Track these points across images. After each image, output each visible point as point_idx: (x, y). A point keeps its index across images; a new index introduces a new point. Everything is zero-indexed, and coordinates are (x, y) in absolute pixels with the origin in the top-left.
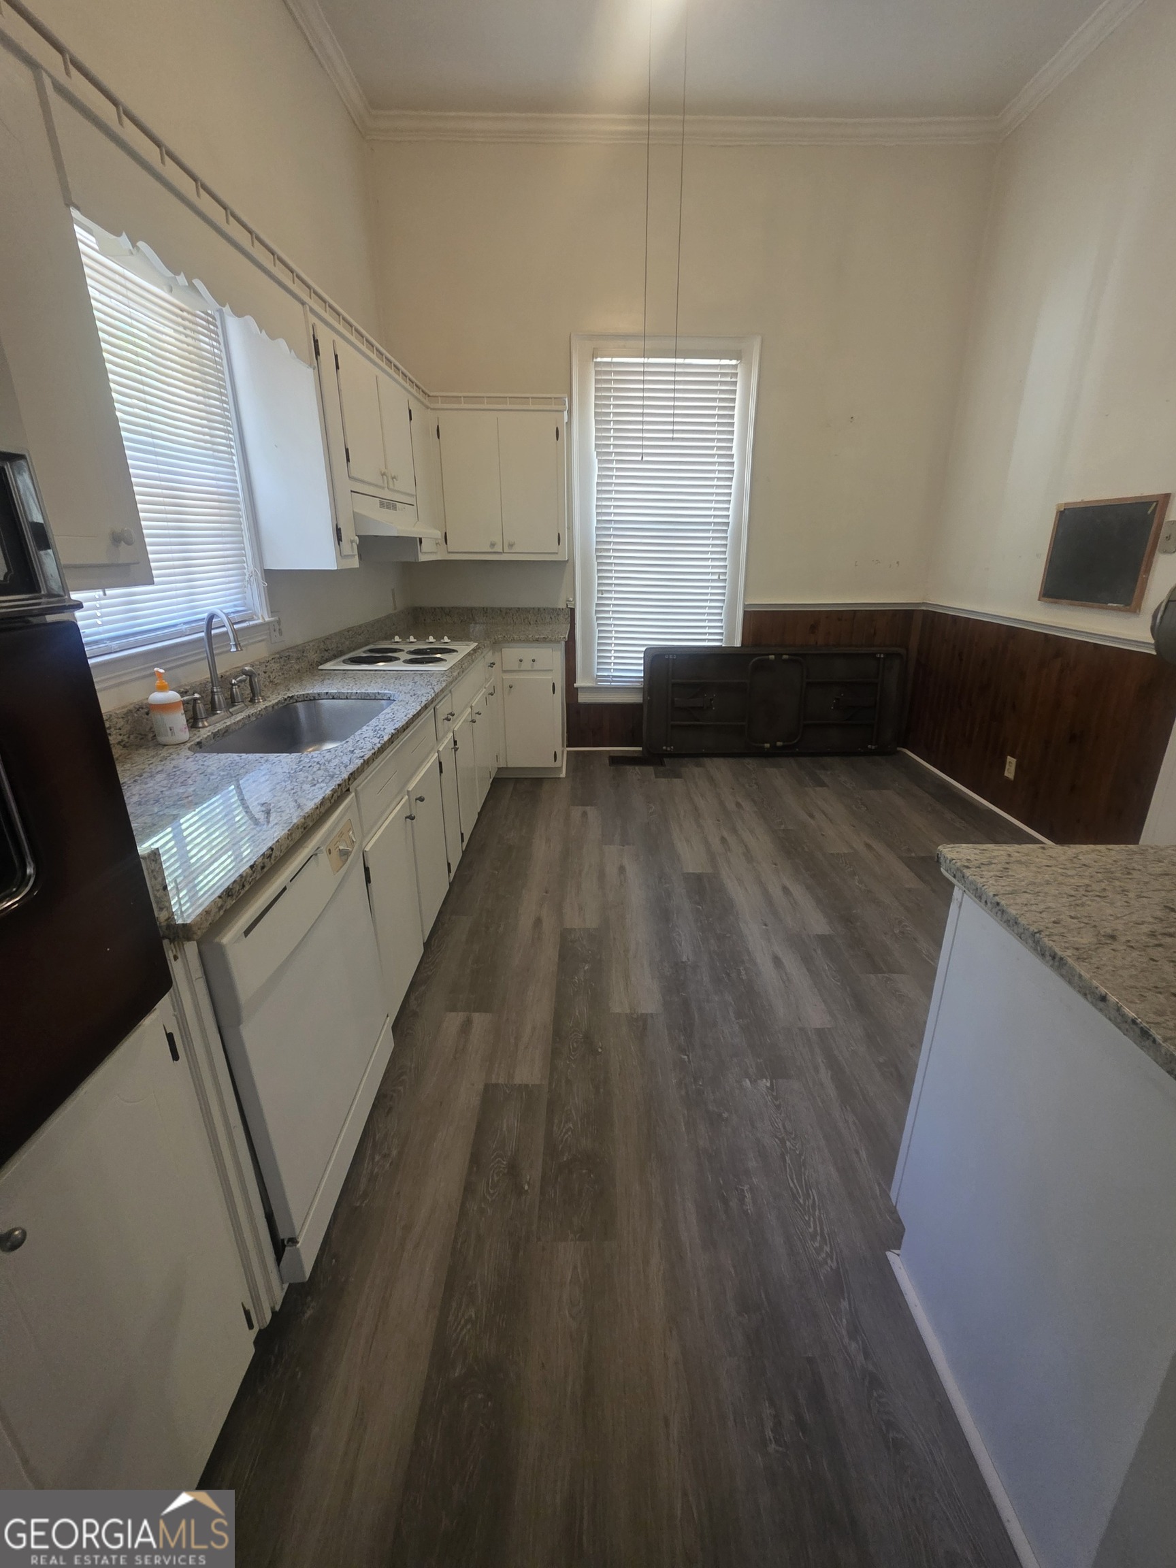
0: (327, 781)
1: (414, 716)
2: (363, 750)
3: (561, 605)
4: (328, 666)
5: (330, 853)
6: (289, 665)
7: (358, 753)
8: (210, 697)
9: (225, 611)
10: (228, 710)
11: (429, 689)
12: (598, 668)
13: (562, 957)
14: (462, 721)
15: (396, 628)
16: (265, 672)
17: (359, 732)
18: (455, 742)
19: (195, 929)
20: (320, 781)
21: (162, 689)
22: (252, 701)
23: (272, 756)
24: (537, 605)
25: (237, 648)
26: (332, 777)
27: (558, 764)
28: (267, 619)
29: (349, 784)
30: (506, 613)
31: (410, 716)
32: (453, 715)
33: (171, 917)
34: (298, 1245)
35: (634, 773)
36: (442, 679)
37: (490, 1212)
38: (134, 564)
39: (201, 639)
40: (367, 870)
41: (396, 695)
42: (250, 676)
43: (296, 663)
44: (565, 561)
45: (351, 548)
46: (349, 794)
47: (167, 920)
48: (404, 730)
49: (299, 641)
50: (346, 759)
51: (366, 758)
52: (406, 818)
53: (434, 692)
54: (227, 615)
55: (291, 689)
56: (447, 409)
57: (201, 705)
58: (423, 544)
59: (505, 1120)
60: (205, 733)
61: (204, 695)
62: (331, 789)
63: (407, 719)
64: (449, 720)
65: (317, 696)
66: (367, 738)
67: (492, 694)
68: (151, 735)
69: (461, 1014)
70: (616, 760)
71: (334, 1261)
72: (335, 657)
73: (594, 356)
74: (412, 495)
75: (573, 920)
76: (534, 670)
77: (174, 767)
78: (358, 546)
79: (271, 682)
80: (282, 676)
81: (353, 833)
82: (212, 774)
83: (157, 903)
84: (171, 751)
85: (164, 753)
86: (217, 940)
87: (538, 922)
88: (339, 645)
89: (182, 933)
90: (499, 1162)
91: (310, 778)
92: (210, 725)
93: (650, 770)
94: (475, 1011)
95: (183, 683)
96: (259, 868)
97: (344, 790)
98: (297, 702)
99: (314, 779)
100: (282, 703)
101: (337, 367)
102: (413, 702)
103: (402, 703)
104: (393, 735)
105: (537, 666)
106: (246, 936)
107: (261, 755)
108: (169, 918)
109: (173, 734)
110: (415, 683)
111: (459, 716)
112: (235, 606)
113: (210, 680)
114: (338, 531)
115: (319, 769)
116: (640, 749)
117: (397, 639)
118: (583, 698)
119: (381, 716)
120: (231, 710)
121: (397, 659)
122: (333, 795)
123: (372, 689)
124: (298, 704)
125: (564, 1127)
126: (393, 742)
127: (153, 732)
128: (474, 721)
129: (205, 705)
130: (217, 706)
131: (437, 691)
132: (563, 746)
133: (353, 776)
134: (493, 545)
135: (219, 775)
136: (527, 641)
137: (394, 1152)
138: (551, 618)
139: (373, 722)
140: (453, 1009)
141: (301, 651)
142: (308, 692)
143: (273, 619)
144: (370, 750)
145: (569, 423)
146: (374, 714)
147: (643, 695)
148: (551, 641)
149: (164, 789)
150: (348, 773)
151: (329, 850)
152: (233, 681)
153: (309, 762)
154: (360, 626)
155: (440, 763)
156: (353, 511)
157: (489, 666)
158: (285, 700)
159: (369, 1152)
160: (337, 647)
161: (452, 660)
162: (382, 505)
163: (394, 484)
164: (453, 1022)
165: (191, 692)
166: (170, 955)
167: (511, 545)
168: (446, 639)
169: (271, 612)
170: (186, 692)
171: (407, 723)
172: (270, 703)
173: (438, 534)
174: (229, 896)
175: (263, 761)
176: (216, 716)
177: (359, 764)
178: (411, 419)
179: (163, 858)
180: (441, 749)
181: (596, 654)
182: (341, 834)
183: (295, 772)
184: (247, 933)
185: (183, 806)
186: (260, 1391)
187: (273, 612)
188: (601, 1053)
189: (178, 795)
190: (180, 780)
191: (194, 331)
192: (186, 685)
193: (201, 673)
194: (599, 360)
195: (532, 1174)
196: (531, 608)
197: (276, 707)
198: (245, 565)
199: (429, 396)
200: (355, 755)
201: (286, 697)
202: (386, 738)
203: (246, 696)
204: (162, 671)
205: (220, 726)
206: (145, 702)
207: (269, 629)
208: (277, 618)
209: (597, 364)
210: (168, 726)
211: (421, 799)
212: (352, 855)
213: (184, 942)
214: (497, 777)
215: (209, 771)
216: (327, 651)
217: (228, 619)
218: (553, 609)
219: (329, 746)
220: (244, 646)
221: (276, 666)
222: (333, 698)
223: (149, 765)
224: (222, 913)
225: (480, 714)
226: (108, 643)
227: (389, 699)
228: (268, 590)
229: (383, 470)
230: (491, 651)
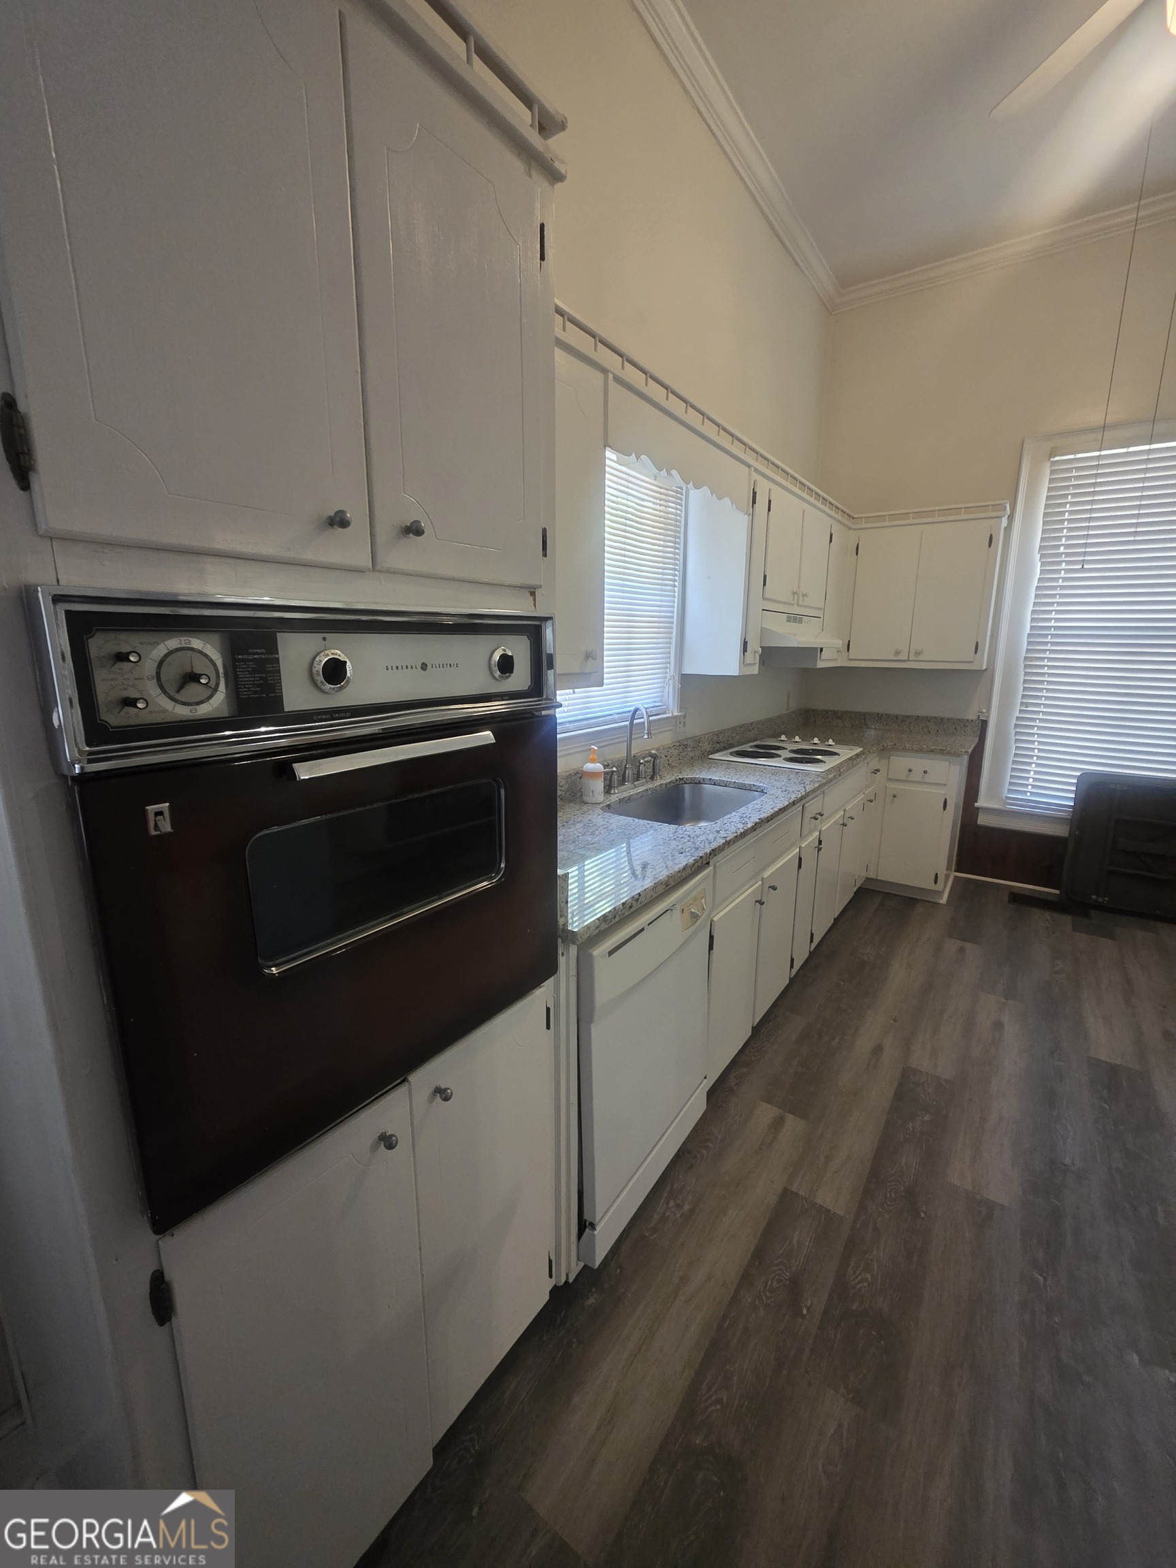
0: (692, 852)
1: (780, 810)
2: (727, 832)
3: (972, 716)
4: (716, 756)
5: (683, 912)
6: (686, 753)
7: (723, 833)
8: (623, 772)
9: (645, 706)
10: (633, 783)
11: (801, 788)
12: (1008, 789)
13: (899, 1096)
14: (831, 822)
15: (786, 727)
16: (666, 756)
17: (728, 816)
18: (820, 842)
19: (578, 936)
20: (687, 850)
21: (593, 761)
22: (652, 778)
23: (656, 824)
24: (941, 715)
25: (648, 736)
26: (697, 849)
27: (939, 887)
28: (676, 714)
29: (709, 858)
30: (903, 721)
31: (776, 809)
32: (822, 815)
33: (565, 924)
34: (596, 1232)
35: (1041, 919)
36: (816, 780)
37: (762, 1313)
38: (594, 672)
39: (626, 726)
40: (711, 938)
41: (769, 789)
42: (655, 758)
43: (691, 751)
44: (981, 671)
45: (753, 657)
46: (708, 867)
47: (563, 925)
48: (768, 821)
49: (698, 733)
50: (711, 837)
51: (728, 839)
52: (756, 902)
53: (805, 791)
54: (646, 708)
55: (683, 772)
56: (870, 528)
57: (616, 777)
58: (823, 652)
59: (797, 1233)
60: (614, 798)
61: (619, 769)
62: (694, 859)
63: (772, 811)
64: (816, 819)
65: (702, 780)
66: (733, 823)
67: (871, 801)
68: (579, 794)
69: (776, 1109)
70: (1017, 898)
71: (619, 1270)
72: (725, 749)
73: (1052, 455)
74: (821, 609)
75: (921, 1059)
76: (926, 783)
77: (589, 820)
78: (760, 656)
79: (669, 764)
80: (679, 761)
81: (705, 901)
82: (612, 830)
83: (560, 910)
84: (589, 808)
85: (585, 808)
86: (590, 951)
87: (878, 1050)
88: (730, 739)
89: (570, 937)
90: (781, 1269)
91: (680, 847)
92: (618, 793)
93: (1066, 920)
94: (791, 1112)
95: (608, 758)
96: (628, 907)
97: (704, 862)
98: (685, 783)
99: (682, 848)
100: (674, 783)
101: (769, 510)
102: (783, 797)
103: (772, 796)
104: (756, 824)
105: (928, 778)
106: (609, 956)
107: (649, 822)
108: (564, 924)
109: (593, 796)
110: (790, 780)
111: (827, 818)
112: (655, 702)
113: (625, 758)
114: (745, 644)
115: (689, 841)
116: (1057, 892)
117: (783, 737)
118: (982, 820)
119: (750, 806)
120: (635, 783)
121: (779, 756)
122: (694, 864)
123: (748, 781)
124: (686, 785)
125: (860, 1274)
126: (755, 830)
127: (581, 792)
128: (844, 825)
129: (618, 777)
130: (627, 779)
131: (808, 790)
132: (948, 868)
133: (714, 852)
134: (897, 653)
135: (617, 832)
136: (920, 751)
137: (687, 1207)
138: (956, 729)
139: (742, 810)
140: (769, 1100)
141: (698, 741)
142: (694, 776)
143: (680, 714)
144: (733, 833)
145: (1008, 529)
146: (745, 803)
147: (1071, 827)
148: (949, 753)
149: (579, 835)
150: (711, 849)
151: (683, 909)
152: (642, 761)
153: (682, 834)
154: (752, 724)
155: (800, 859)
156: (762, 627)
157: (872, 772)
158: (677, 780)
159: (665, 1195)
160: (728, 740)
161: (831, 762)
162: (789, 620)
163: (803, 600)
164: (766, 1113)
165: (611, 766)
166: (560, 951)
167: (918, 653)
168: (831, 742)
169: (680, 708)
170: (608, 766)
171: (772, 815)
172: (664, 782)
173: (839, 643)
174: (604, 921)
175: (648, 826)
176: (624, 786)
177: (721, 843)
178: (831, 541)
179: (570, 881)
180: (803, 846)
181: (1009, 773)
182: (695, 899)
183: (670, 840)
184: (611, 953)
185: (589, 849)
186: (545, 1338)
187: (681, 708)
188: (923, 1218)
189: (587, 840)
190: (591, 830)
191: (666, 501)
192: (609, 760)
193: (619, 753)
194: (1057, 458)
195: (815, 1301)
196: (932, 718)
197: (668, 786)
198: (668, 670)
199: (853, 518)
200: (719, 835)
201: (677, 778)
202: (750, 825)
203: (648, 773)
204: (596, 748)
205: (625, 794)
206: (581, 769)
207: (676, 722)
208: (683, 714)
209: (1054, 463)
210: (592, 789)
211: (774, 888)
212: (701, 919)
213: (571, 945)
214: (863, 887)
215: (611, 827)
216: (718, 743)
217: (647, 712)
218: (959, 720)
219: (703, 824)
220: (653, 734)
221: (675, 752)
222: (714, 784)
223: (574, 815)
224: (597, 931)
225: (853, 819)
226: (568, 725)
227: (762, 791)
228: (681, 691)
229: (796, 589)
230: (877, 758)
